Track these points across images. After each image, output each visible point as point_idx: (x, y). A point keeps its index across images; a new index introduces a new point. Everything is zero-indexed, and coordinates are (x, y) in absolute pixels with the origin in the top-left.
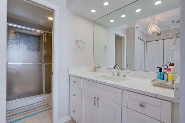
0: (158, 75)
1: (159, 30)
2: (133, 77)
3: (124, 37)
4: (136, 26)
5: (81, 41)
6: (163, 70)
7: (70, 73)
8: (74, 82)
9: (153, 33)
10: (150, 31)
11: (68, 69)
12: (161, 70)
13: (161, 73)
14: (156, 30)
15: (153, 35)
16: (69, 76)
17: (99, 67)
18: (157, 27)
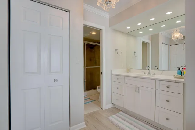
0: (178, 72)
1: (182, 37)
2: (161, 75)
3: (149, 43)
4: (160, 33)
5: (119, 50)
6: (181, 69)
7: (113, 73)
8: (118, 79)
9: (177, 39)
10: (173, 38)
11: (111, 70)
12: (179, 69)
13: (180, 71)
14: (179, 37)
15: (176, 41)
16: (112, 75)
17: (131, 69)
18: (180, 34)
